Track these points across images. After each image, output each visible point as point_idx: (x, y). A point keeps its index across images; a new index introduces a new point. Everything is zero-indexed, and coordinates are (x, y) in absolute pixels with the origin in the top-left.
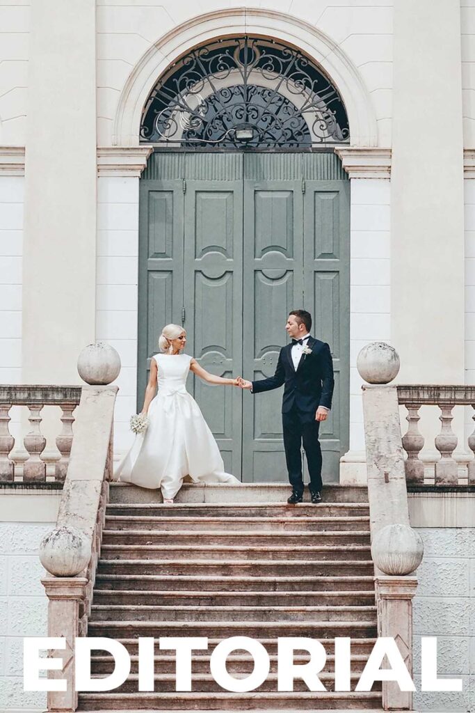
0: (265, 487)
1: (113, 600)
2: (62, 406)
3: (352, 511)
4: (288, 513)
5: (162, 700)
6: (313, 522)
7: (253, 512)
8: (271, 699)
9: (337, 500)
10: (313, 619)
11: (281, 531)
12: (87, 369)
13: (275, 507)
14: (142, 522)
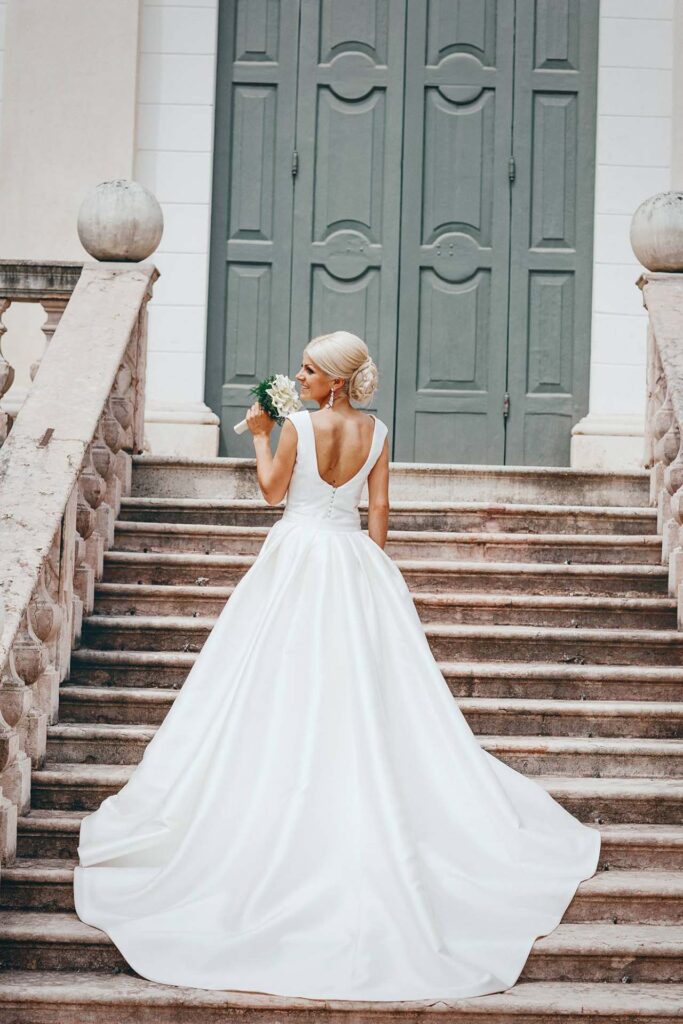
0: (443, 472)
1: (105, 711)
2: (46, 303)
3: (621, 524)
4: (491, 525)
5: (189, 1008)
6: (544, 544)
7: (420, 520)
8: (474, 1014)
9: (587, 500)
10: (563, 770)
11: (478, 563)
12: (95, 230)
13: (465, 511)
14: (192, 537)
